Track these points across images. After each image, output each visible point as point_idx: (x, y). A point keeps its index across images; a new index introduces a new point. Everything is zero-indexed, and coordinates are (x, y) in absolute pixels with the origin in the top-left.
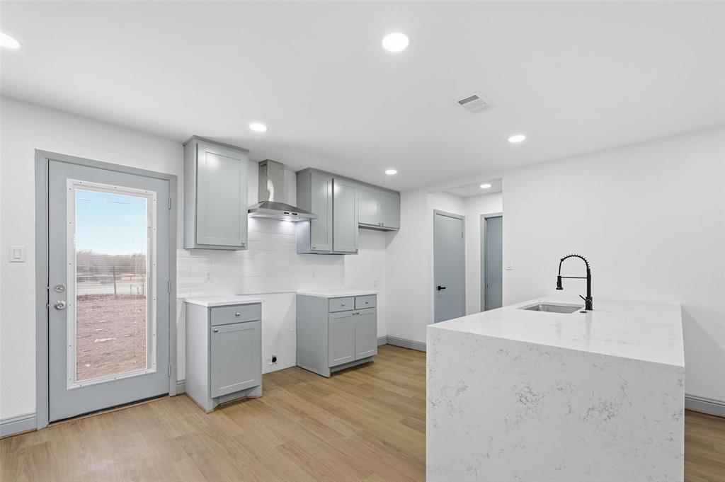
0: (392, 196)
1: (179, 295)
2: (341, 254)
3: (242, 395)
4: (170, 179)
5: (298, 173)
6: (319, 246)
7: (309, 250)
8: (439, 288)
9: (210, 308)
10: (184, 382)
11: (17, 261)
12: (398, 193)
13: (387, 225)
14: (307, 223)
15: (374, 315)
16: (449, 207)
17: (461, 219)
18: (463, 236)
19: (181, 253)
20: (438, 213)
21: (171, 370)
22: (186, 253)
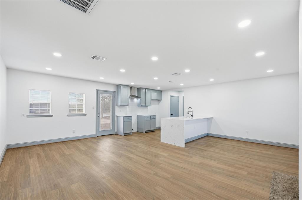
0: (160, 92)
1: (116, 115)
2: (147, 106)
3: (128, 134)
4: (114, 92)
5: (138, 88)
6: (143, 105)
7: (140, 105)
8: (172, 115)
9: (124, 117)
10: (116, 132)
11: (94, 108)
12: (161, 91)
13: (158, 99)
14: (140, 100)
15: (155, 120)
16: (174, 94)
17: (178, 97)
18: (178, 101)
19: (116, 106)
20: (171, 96)
21: (114, 130)
22: (117, 107)
